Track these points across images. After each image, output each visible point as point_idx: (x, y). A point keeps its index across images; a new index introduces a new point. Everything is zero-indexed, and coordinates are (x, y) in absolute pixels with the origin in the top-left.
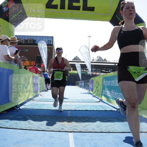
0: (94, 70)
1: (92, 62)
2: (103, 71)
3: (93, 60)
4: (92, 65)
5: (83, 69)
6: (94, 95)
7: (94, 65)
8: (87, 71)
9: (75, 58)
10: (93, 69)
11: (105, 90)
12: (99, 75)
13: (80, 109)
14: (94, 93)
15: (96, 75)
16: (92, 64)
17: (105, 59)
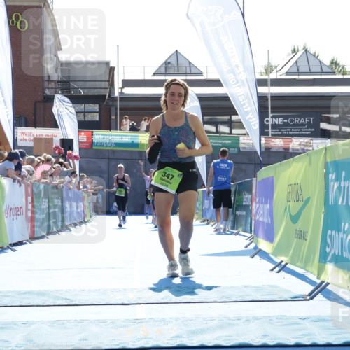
0: (274, 126)
1: (261, 83)
2: (323, 125)
3: (269, 69)
4: (262, 99)
5: (216, 124)
6: (278, 261)
7: (275, 97)
8: (234, 131)
9: (167, 63)
10: (270, 121)
11: (339, 229)
12: (304, 151)
13: (209, 340)
14: (277, 252)
15: (287, 150)
16: (263, 90)
17: (334, 63)
